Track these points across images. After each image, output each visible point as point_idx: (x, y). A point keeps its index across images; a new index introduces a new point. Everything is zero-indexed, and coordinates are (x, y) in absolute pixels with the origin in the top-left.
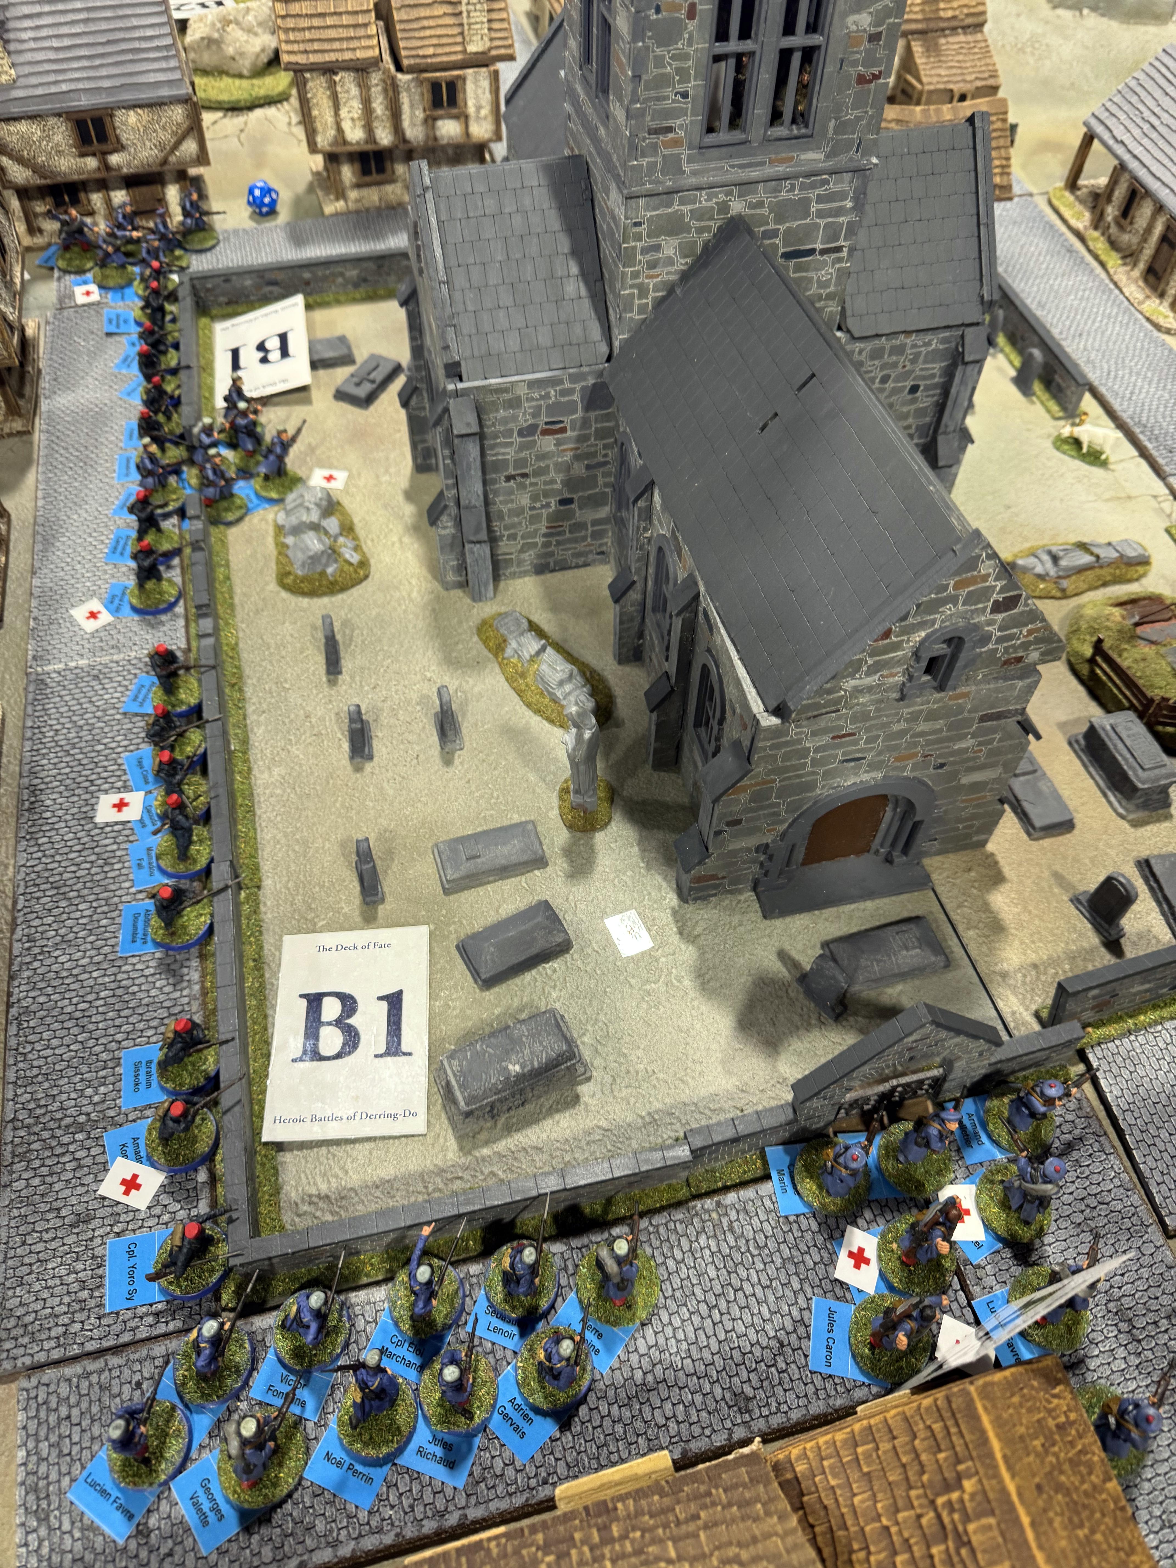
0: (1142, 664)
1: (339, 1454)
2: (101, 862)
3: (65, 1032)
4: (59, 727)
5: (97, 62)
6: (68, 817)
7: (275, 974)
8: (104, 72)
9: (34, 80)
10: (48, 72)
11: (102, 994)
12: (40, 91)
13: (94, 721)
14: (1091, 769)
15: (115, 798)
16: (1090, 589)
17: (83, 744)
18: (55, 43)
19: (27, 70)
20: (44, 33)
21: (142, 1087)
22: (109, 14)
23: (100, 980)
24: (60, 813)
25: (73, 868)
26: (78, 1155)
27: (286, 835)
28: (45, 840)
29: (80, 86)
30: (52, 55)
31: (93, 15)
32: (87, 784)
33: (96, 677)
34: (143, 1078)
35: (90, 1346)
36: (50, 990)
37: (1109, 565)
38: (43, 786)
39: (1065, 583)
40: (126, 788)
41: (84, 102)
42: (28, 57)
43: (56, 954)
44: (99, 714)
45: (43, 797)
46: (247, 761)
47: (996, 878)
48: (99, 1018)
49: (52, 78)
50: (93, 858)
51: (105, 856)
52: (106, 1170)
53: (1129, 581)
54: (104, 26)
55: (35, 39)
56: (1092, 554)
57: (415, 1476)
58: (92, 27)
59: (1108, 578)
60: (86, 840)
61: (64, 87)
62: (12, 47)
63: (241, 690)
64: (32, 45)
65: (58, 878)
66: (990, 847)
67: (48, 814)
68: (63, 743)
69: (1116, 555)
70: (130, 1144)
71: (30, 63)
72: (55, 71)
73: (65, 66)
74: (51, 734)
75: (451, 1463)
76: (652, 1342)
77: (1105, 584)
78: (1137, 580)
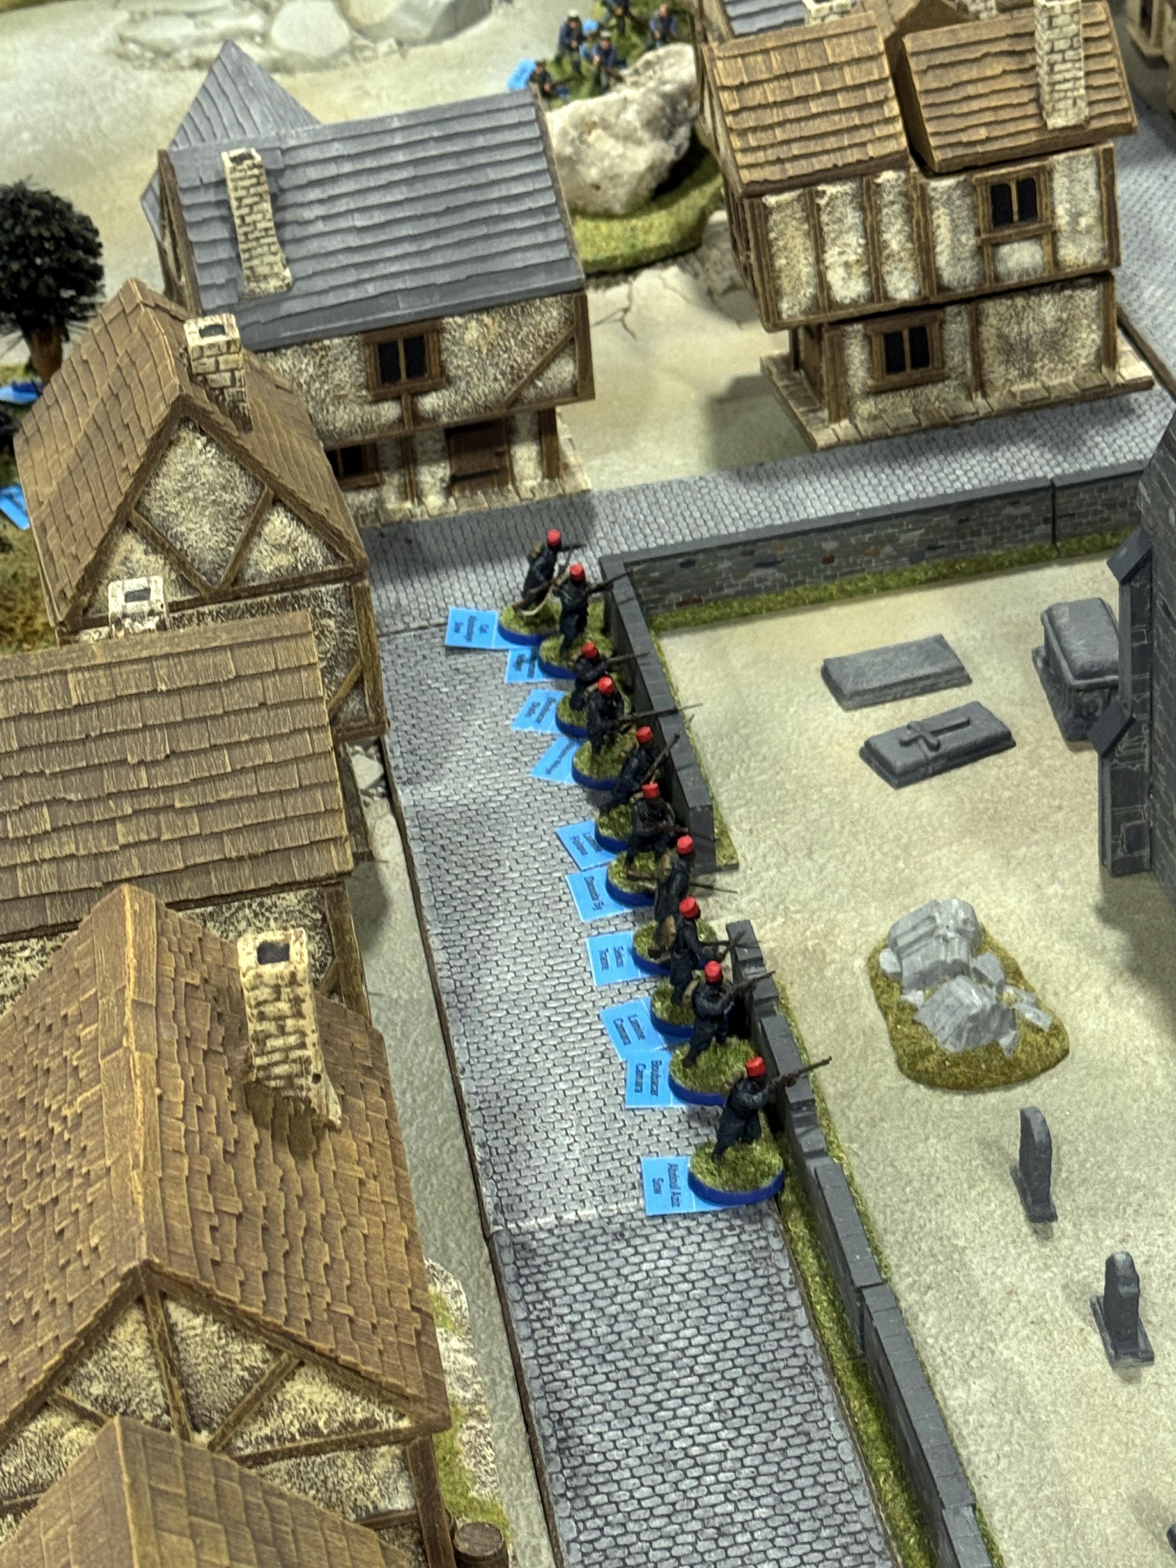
2: (711, 1532)
4: (576, 1318)
5: (428, 244)
6: (632, 1462)
8: (439, 259)
9: (320, 284)
10: (345, 268)
12: (331, 300)
13: (635, 1305)
17: (626, 1344)
18: (360, 221)
19: (310, 267)
20: (342, 206)
22: (450, 165)
24: (616, 1455)
28: (601, 1498)
29: (399, 285)
30: (353, 241)
31: (423, 170)
32: (652, 1408)
33: (618, 1236)
38: (575, 1413)
41: (404, 310)
42: (314, 246)
44: (640, 1294)
45: (578, 1431)
49: (351, 276)
50: (696, 1525)
51: (717, 1522)
54: (441, 185)
55: (325, 218)
58: (421, 190)
60: (673, 1497)
61: (371, 290)
62: (289, 233)
64: (320, 227)
67: (596, 1458)
68: (591, 1342)
71: (315, 256)
72: (356, 266)
73: (373, 255)
74: (564, 1329)
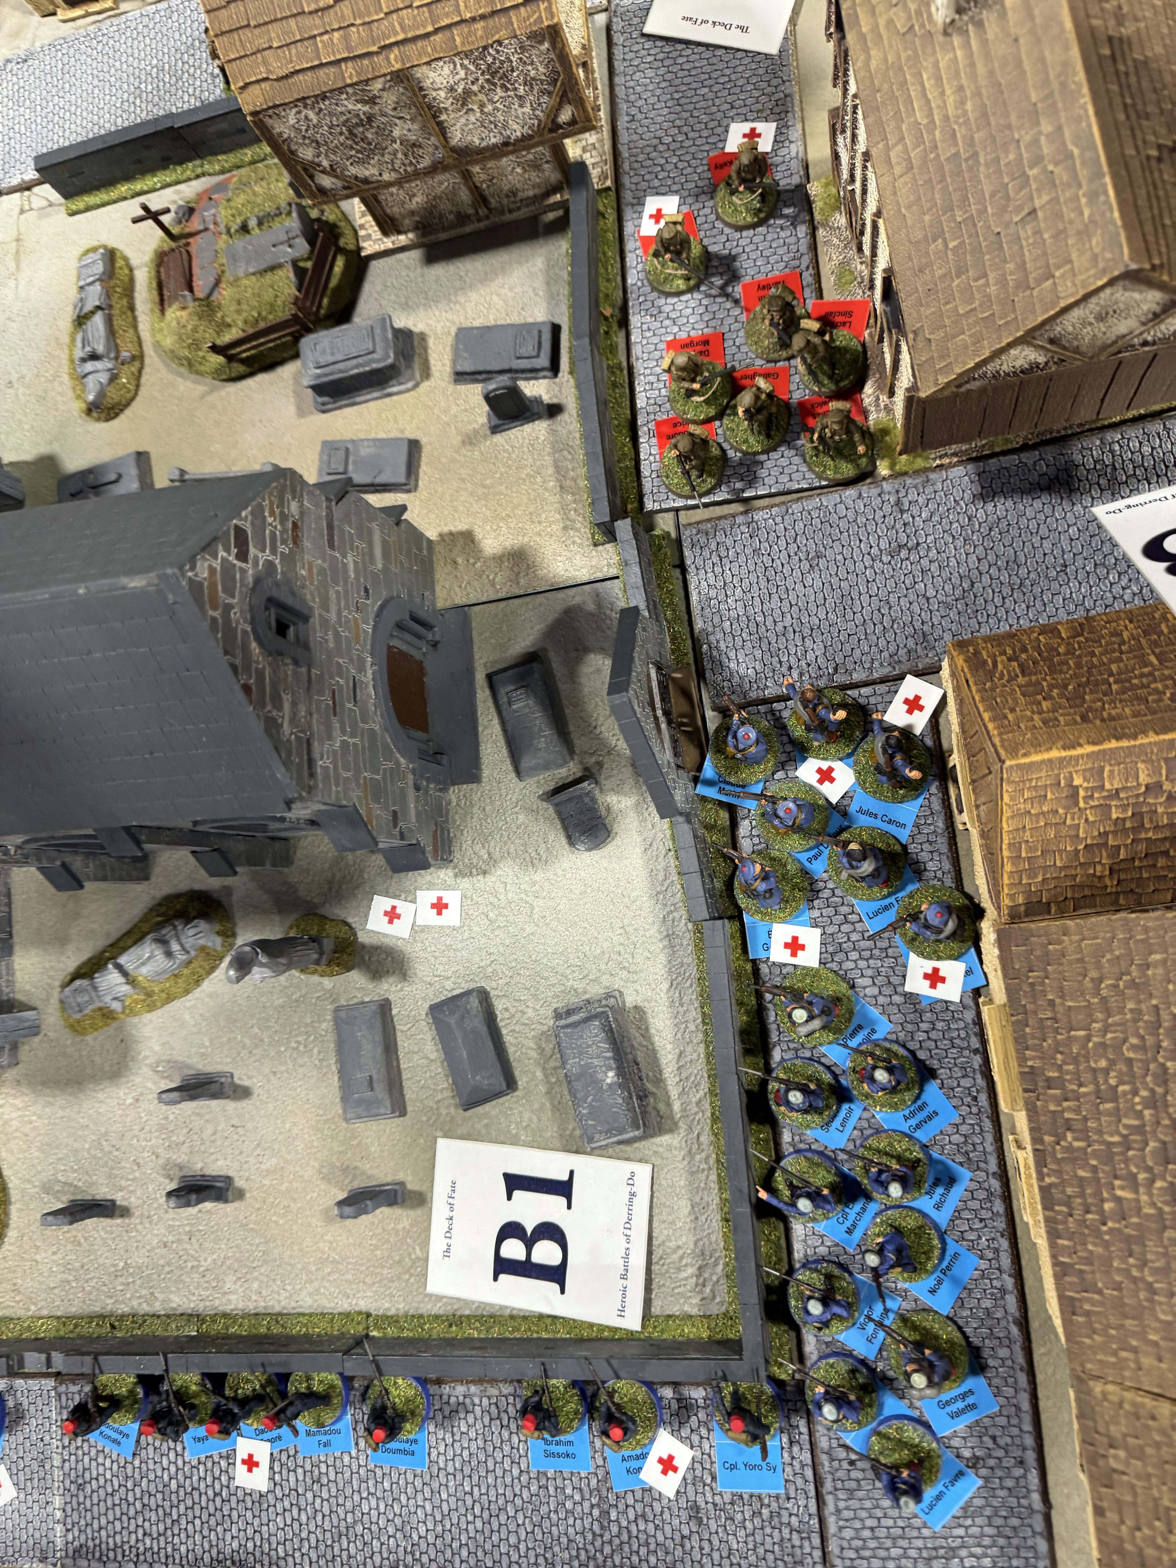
0: (244, 307)
1: (931, 1281)
2: (315, 1487)
3: (503, 1530)
4: (140, 1532)
6: (257, 1522)
7: (467, 1303)
11: (468, 1489)
13: (138, 1490)
14: (358, 399)
15: (241, 1470)
16: (135, 327)
17: (167, 1504)
21: (570, 1449)
23: (452, 1490)
24: (250, 1531)
25: (319, 1517)
26: (632, 1516)
27: (311, 1282)
28: (281, 1549)
32: (218, 1500)
33: (80, 1487)
34: (561, 1449)
35: (813, 1509)
36: (456, 1545)
37: (108, 296)
38: (214, 1552)
39: (125, 354)
40: (230, 1457)
43: (415, 1537)
44: (130, 1485)
45: (228, 1550)
46: (214, 1318)
47: (467, 538)
48: (492, 1492)
50: (309, 1495)
51: (309, 1481)
52: (650, 1489)
53: (132, 280)
56: (93, 313)
57: (958, 1214)
59: (125, 302)
60: (287, 1504)
63: (122, 1317)
65: (328, 1535)
66: (432, 534)
67: (250, 1545)
68: (161, 1527)
69: (98, 287)
70: (626, 1464)
74: (148, 1541)
75: (951, 1181)
76: (870, 981)
77: (132, 308)
78: (131, 270)
